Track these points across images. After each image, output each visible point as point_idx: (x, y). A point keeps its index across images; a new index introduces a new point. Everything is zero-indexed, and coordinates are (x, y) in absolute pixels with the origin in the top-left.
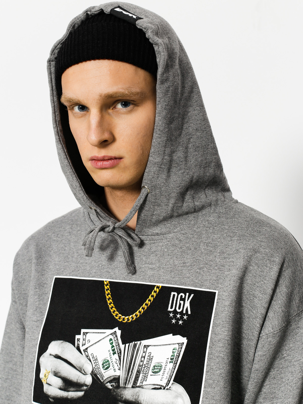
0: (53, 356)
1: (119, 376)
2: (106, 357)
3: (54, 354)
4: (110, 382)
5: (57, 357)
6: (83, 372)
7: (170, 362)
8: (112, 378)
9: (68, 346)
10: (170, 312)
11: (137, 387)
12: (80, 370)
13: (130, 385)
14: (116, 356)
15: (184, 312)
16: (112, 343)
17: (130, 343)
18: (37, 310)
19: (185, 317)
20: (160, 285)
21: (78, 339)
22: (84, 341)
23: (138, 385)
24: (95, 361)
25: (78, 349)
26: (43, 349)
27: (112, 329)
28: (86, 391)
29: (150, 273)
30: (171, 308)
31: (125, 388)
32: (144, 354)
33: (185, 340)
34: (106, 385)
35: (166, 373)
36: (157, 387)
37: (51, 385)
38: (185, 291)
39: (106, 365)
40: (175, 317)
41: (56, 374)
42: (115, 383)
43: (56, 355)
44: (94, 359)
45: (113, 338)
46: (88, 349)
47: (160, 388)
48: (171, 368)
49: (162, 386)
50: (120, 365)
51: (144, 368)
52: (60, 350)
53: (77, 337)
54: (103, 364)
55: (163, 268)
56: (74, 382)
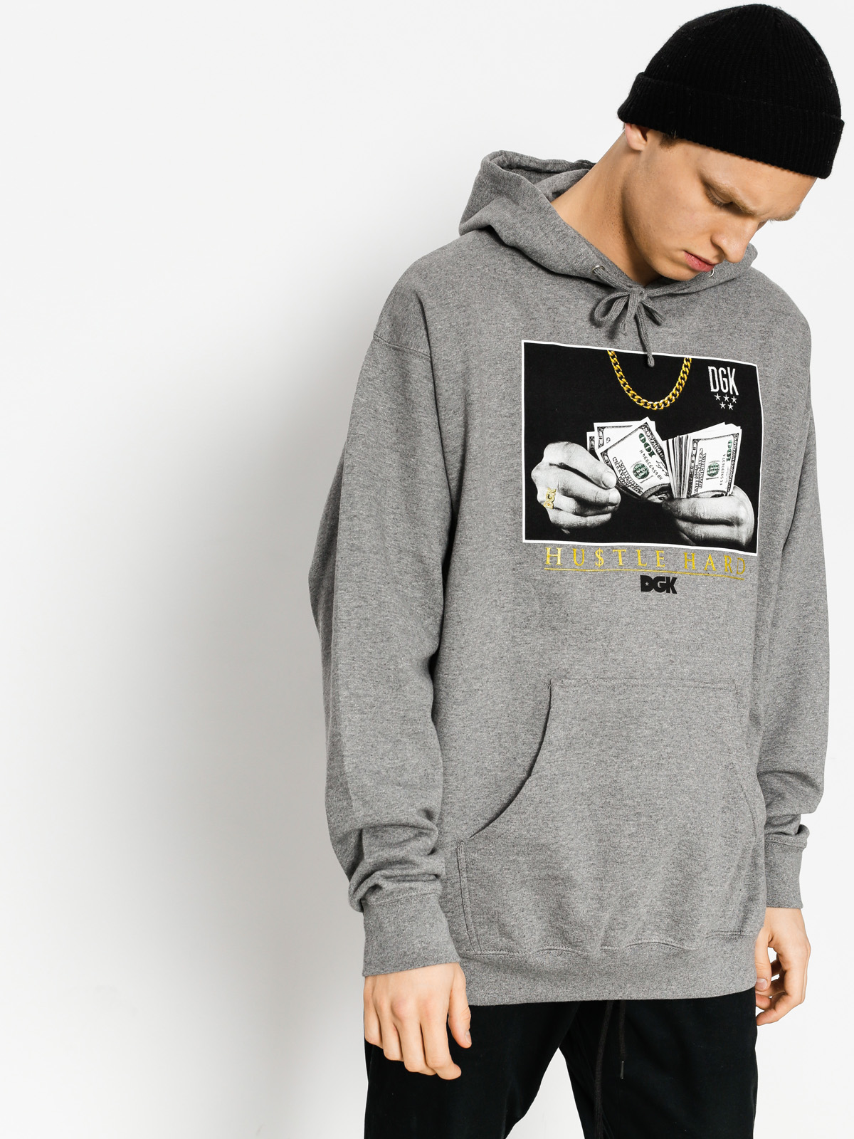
0: (555, 467)
1: (670, 484)
2: (639, 460)
3: (557, 463)
4: (656, 494)
5: (563, 466)
6: (603, 486)
7: (727, 460)
8: (658, 488)
9: (576, 449)
10: (715, 393)
11: (691, 497)
12: (598, 483)
13: (685, 496)
14: (656, 458)
15: (731, 393)
16: (645, 439)
17: (673, 437)
18: (506, 398)
19: (734, 400)
20: (690, 357)
21: (590, 437)
22: (601, 441)
23: (693, 494)
24: (620, 469)
25: (593, 452)
26: (534, 457)
27: (640, 419)
28: (613, 512)
29: (671, 340)
30: (715, 388)
31: (680, 499)
32: (694, 452)
33: (738, 430)
34: (650, 499)
35: (725, 474)
36: (717, 493)
37: (561, 510)
38: (725, 365)
39: (642, 472)
40: (722, 399)
41: (566, 493)
42: (665, 494)
43: (561, 464)
44: (618, 465)
45: (644, 433)
46: (608, 451)
47: (722, 495)
48: (730, 468)
49: (723, 491)
50: (667, 469)
51: (697, 470)
52: (566, 456)
53: (589, 434)
54: (635, 471)
55: (687, 333)
56: (591, 502)
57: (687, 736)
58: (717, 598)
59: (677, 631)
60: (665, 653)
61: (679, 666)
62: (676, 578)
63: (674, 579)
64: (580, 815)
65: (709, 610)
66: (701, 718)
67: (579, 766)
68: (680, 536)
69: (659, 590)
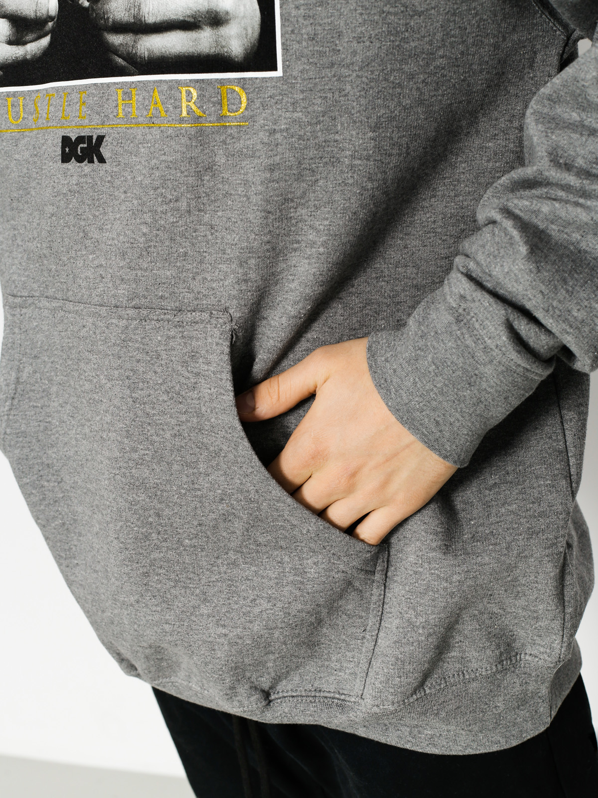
56: (31, 19)
57: (130, 400)
58: (168, 167)
59: (109, 226)
60: (96, 262)
61: (110, 285)
62: (103, 137)
63: (101, 138)
64: (50, 495)
65: (156, 189)
66: (155, 372)
67: (39, 426)
68: (110, 61)
69: (80, 160)
